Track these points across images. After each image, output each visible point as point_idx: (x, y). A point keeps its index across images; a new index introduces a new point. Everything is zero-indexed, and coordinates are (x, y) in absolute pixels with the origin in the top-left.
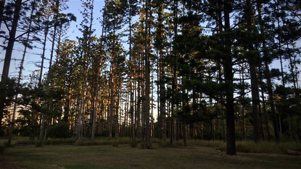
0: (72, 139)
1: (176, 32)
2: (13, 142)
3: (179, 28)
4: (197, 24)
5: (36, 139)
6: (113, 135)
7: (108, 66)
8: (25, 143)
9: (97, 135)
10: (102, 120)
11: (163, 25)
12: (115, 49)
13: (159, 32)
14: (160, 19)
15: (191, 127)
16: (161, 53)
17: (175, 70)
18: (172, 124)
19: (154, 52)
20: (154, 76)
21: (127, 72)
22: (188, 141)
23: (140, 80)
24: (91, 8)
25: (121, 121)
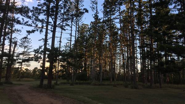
0: (89, 81)
1: (151, 14)
2: (58, 83)
3: (153, 11)
4: (167, 7)
5: (70, 81)
6: (113, 80)
7: (108, 38)
8: (65, 83)
9: (103, 80)
10: (106, 71)
11: (142, 10)
12: (112, 27)
13: (139, 15)
14: (140, 6)
15: (164, 76)
16: (142, 28)
17: (151, 39)
18: (151, 74)
19: (137, 28)
20: (137, 43)
21: (119, 41)
22: (162, 85)
23: (128, 46)
24: (96, 4)
25: (117, 71)
